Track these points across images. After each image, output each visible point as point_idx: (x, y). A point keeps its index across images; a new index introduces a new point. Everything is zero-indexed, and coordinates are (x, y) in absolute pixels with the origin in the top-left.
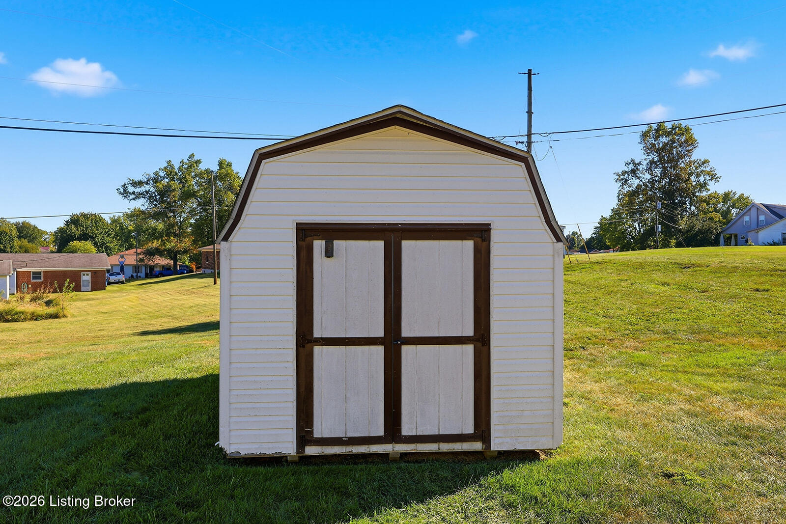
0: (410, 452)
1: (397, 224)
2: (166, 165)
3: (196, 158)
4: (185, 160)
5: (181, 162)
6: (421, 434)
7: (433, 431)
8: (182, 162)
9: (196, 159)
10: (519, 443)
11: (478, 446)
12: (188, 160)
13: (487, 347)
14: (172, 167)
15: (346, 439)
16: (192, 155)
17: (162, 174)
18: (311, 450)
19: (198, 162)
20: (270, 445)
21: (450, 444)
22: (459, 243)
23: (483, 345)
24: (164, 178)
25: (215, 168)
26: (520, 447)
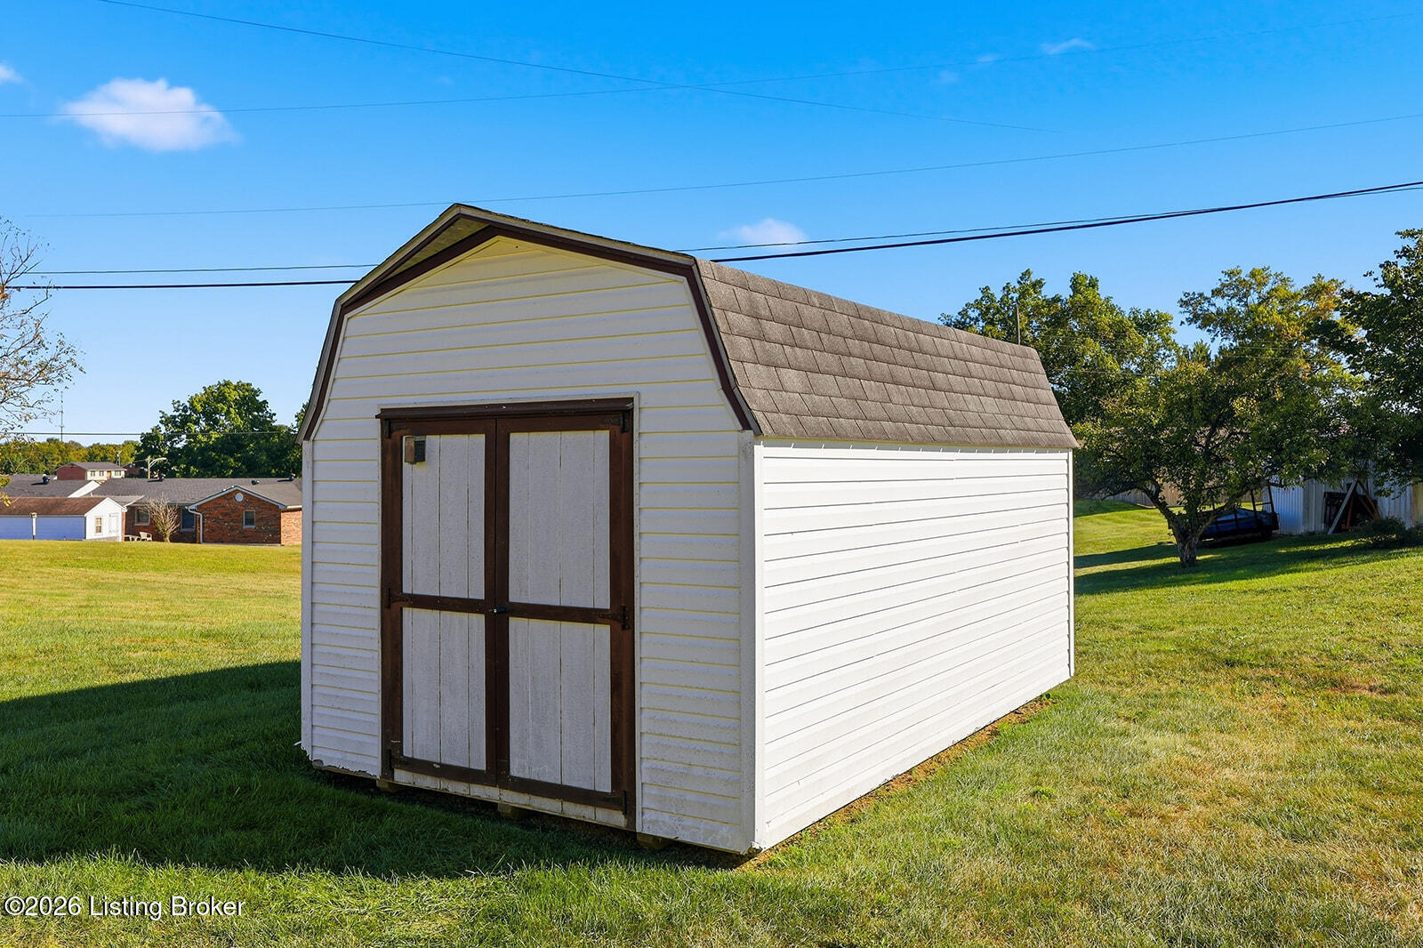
0: (523, 807)
1: (501, 405)
2: (979, 296)
3: (1033, 278)
4: (1015, 284)
5: (1004, 288)
6: (537, 779)
7: (551, 777)
8: (1007, 288)
9: (1033, 280)
10: (683, 828)
11: (617, 819)
12: (1019, 282)
13: (631, 631)
14: (991, 298)
15: (438, 766)
16: (1028, 273)
17: (974, 314)
18: (402, 777)
19: (1038, 285)
20: (354, 758)
21: (578, 805)
22: (589, 435)
23: (623, 628)
24: (977, 320)
25: (1066, 293)
26: (685, 837)
